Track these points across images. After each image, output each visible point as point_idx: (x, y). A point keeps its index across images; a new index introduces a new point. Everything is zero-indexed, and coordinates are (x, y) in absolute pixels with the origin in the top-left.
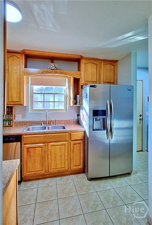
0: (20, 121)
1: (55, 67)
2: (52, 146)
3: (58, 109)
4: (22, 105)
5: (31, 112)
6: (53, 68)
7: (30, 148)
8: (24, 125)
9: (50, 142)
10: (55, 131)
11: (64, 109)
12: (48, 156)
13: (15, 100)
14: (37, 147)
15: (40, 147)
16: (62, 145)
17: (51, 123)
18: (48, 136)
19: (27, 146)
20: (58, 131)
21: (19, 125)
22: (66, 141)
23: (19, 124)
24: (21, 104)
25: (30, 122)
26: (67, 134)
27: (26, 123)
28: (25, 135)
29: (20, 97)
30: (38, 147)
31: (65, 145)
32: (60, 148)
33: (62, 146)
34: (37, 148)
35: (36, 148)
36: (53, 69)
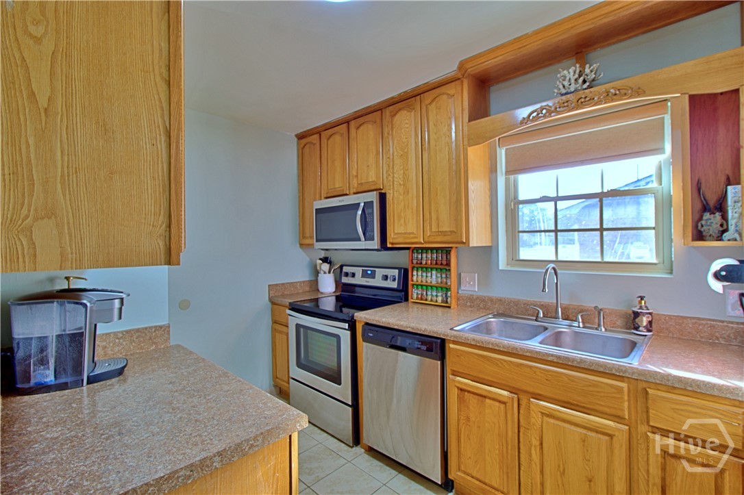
0: (474, 294)
1: (581, 80)
2: (548, 416)
3: (617, 260)
4: (464, 243)
5: (509, 268)
6: (573, 85)
7: (469, 392)
8: (484, 308)
9: (539, 397)
10: (559, 357)
11: (654, 260)
12: (530, 449)
13: (446, 229)
14: (490, 398)
15: (500, 402)
16: (597, 432)
17: (577, 317)
18: (531, 367)
19: (459, 382)
20: (573, 360)
21: (470, 306)
22: (618, 418)
23: (468, 304)
24: (459, 240)
25: (501, 300)
26: (624, 385)
27: (489, 304)
28: (455, 342)
29: (457, 220)
30: (494, 399)
31: (611, 436)
32: (584, 441)
33: (594, 434)
34: (488, 401)
35: (485, 397)
36: (572, 90)
